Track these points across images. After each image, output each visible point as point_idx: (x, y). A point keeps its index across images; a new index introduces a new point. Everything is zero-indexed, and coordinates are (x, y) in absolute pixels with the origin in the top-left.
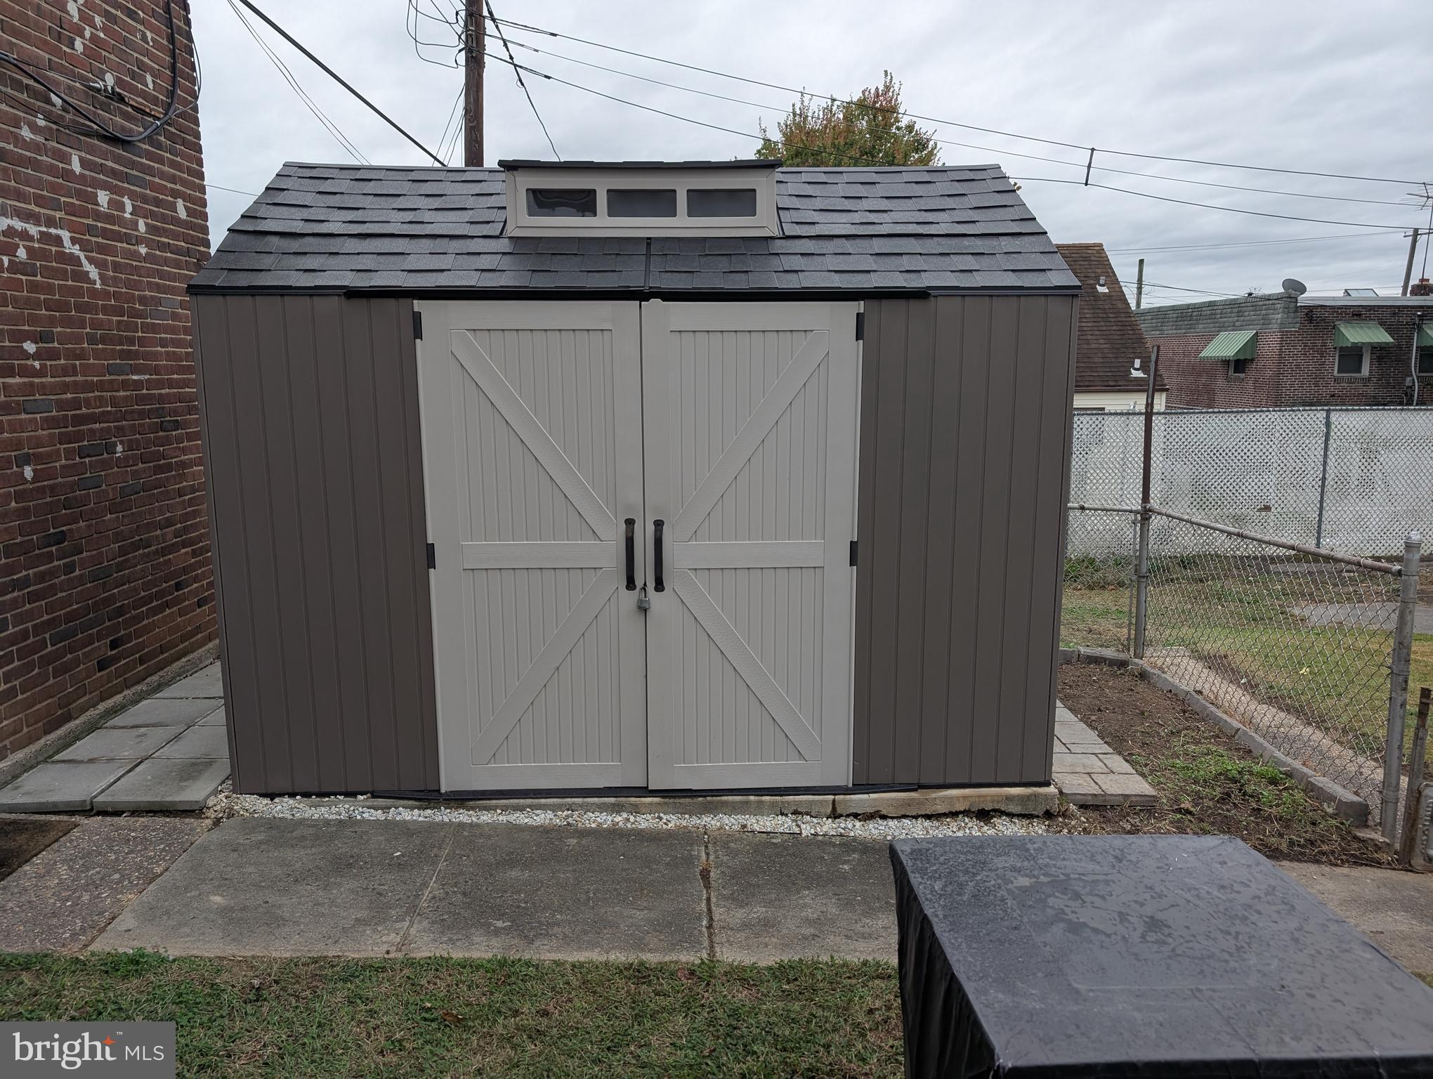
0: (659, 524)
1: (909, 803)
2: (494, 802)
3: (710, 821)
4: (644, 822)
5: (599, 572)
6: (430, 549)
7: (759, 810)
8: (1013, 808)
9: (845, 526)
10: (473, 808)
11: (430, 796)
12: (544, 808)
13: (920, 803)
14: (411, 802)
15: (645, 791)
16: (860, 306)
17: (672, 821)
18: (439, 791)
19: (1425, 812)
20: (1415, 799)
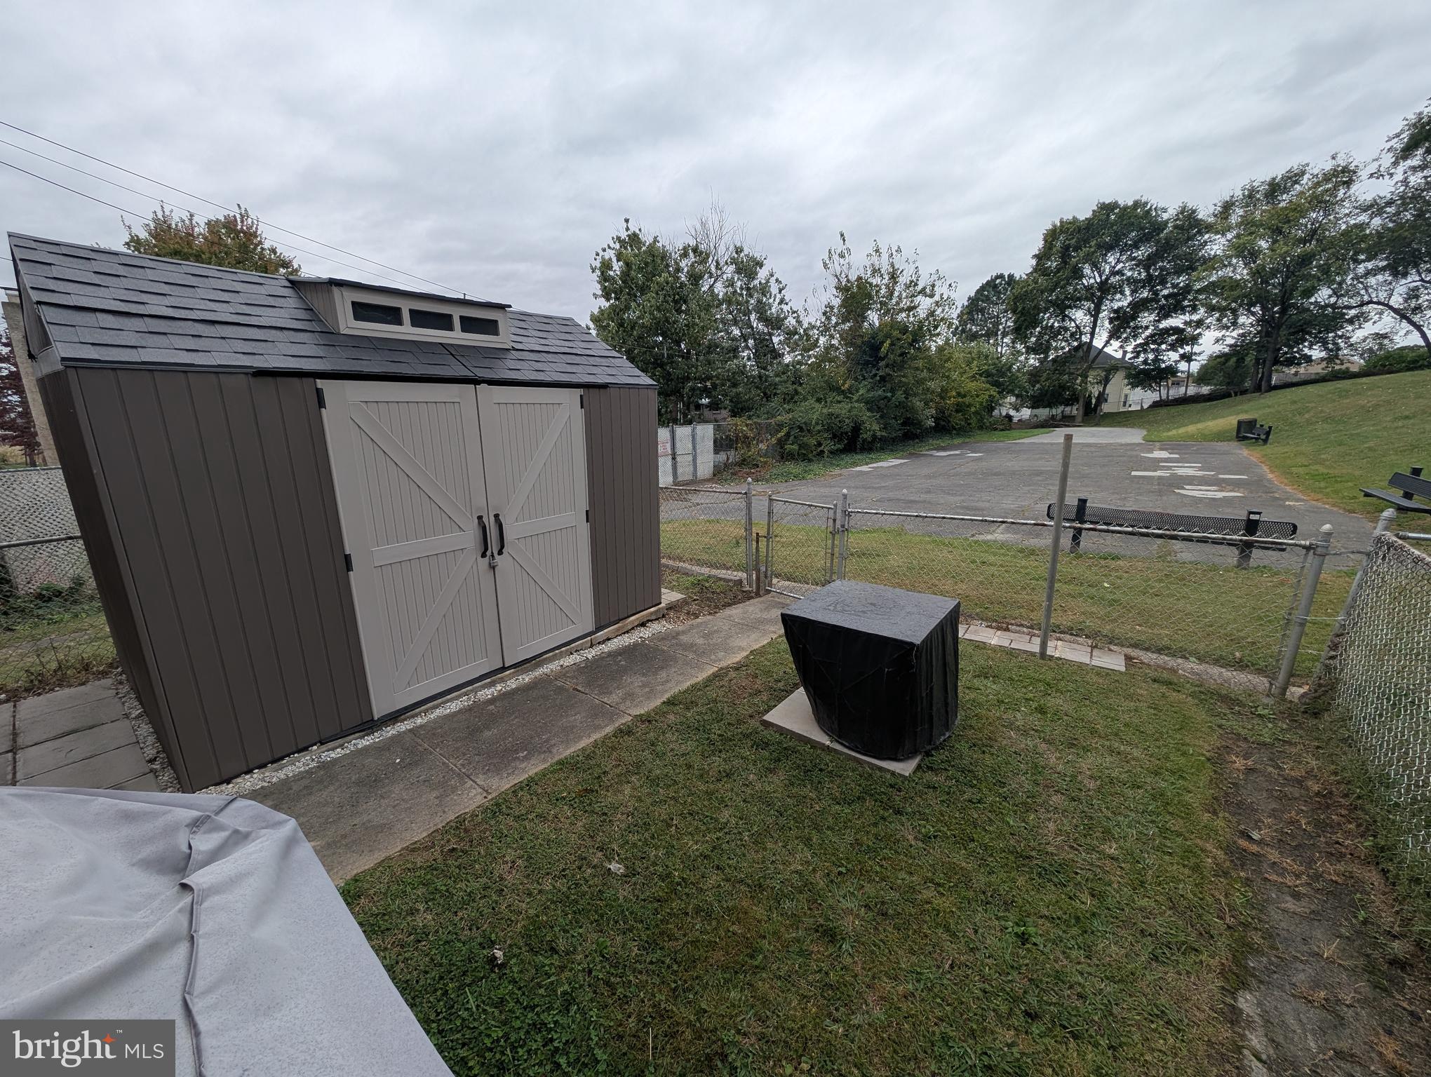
0: (497, 516)
1: (618, 630)
2: (417, 710)
3: (539, 672)
4: (512, 684)
5: (465, 551)
6: (347, 559)
7: (561, 656)
8: (654, 617)
9: (583, 504)
10: (405, 720)
11: (370, 726)
12: (451, 700)
13: (623, 627)
14: (357, 735)
15: (504, 669)
16: (580, 391)
17: (526, 678)
18: (373, 720)
19: (762, 575)
20: (758, 571)
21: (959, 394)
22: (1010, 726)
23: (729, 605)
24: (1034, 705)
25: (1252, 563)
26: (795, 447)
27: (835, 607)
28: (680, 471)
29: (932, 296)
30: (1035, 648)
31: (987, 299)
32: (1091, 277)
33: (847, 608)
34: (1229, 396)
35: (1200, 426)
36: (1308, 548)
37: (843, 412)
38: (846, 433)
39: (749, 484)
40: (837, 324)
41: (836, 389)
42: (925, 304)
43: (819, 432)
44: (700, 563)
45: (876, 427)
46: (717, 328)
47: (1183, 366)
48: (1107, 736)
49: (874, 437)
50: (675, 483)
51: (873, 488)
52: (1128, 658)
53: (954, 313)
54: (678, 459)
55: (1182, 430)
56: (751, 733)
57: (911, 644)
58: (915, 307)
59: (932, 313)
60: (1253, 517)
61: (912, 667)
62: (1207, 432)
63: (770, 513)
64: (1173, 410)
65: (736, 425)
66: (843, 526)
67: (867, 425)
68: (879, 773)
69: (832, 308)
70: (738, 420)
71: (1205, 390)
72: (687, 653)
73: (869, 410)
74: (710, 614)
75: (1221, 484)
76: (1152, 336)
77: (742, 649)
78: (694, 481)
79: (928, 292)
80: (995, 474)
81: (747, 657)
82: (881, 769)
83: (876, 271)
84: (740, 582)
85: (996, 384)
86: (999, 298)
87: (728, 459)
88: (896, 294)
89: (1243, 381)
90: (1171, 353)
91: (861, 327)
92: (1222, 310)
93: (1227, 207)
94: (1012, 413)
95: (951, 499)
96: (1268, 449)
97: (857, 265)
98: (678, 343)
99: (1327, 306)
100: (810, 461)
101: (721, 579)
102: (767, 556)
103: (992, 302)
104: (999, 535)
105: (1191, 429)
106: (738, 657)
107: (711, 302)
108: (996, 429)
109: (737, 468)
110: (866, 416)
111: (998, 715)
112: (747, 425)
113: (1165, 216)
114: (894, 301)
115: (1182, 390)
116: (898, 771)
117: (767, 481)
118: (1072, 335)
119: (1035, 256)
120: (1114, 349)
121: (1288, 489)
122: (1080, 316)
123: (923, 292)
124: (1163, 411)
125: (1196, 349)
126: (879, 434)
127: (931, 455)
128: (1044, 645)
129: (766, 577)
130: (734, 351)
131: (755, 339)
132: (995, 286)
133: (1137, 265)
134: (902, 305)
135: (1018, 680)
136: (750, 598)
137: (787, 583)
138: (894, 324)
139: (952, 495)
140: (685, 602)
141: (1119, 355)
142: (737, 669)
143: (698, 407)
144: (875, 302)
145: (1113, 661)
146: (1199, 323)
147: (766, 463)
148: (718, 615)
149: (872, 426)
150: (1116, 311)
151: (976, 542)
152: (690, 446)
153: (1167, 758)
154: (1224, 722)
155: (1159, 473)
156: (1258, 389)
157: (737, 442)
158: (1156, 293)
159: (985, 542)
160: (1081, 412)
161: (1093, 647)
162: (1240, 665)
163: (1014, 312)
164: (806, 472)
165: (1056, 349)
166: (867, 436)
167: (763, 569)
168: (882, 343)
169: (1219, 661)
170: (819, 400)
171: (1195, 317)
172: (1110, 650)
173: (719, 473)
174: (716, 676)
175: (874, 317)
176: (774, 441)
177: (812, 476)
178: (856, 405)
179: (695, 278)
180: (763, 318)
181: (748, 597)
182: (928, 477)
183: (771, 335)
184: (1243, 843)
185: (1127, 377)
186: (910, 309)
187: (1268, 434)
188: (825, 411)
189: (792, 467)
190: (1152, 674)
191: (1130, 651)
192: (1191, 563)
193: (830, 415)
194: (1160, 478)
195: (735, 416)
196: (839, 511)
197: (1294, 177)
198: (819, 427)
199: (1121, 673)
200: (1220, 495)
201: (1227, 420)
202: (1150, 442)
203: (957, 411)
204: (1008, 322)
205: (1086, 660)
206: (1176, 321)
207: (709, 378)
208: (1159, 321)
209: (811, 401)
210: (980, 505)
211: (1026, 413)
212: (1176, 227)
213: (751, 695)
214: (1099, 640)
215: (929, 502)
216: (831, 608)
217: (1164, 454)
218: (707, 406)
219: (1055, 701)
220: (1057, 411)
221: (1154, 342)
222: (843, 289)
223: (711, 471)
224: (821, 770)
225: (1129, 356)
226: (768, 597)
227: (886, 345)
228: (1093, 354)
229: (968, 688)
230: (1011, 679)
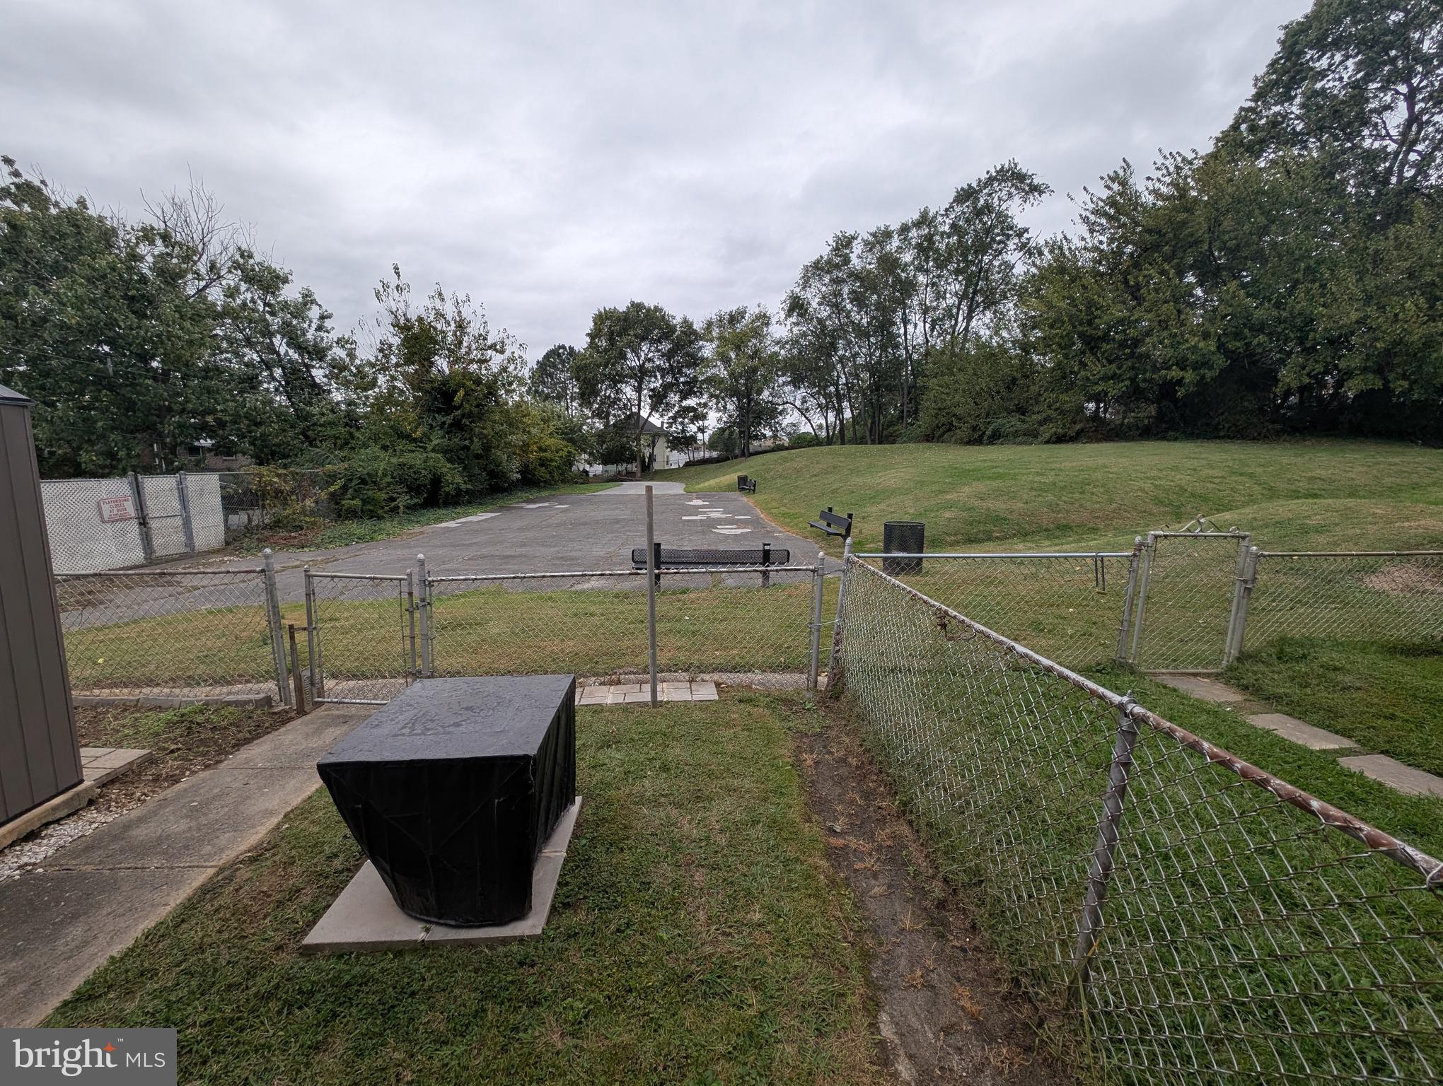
8: (63, 813)
19: (306, 683)
20: (298, 679)
21: (541, 449)
22: (642, 800)
23: (247, 741)
24: (657, 764)
25: (771, 582)
26: (357, 502)
27: (413, 729)
28: (157, 542)
29: (502, 352)
30: (647, 697)
31: (554, 366)
32: (632, 361)
33: (430, 725)
34: (727, 459)
35: (717, 480)
36: (813, 571)
37: (418, 462)
38: (425, 486)
39: (267, 557)
40: (397, 365)
41: (408, 437)
42: (497, 360)
43: (389, 484)
44: (191, 681)
45: (459, 480)
46: (219, 348)
47: (700, 436)
48: (722, 774)
49: (459, 491)
50: (151, 560)
51: (464, 545)
52: (718, 685)
53: (526, 373)
54: (153, 524)
55: (707, 484)
56: (277, 987)
57: (526, 757)
58: (486, 361)
59: (505, 369)
60: (767, 548)
61: (530, 787)
62: (721, 485)
63: (309, 595)
64: (699, 468)
65: (261, 476)
66: (423, 600)
67: (449, 477)
68: (501, 949)
69: (390, 346)
70: (264, 470)
71: (715, 454)
72: (146, 862)
73: (449, 461)
74: (207, 767)
75: (739, 523)
76: (678, 412)
77: (270, 813)
78: (190, 555)
79: (499, 348)
80: (585, 524)
81: (278, 827)
82: (504, 941)
83: (440, 315)
84: (268, 701)
85: (571, 441)
86: (564, 366)
87: (250, 520)
88: (465, 344)
89: (734, 450)
90: (691, 425)
91: (428, 372)
92: (717, 397)
93: (710, 324)
94: (587, 468)
95: (546, 550)
96: (757, 496)
97: (417, 306)
98: (145, 358)
99: (768, 402)
100: (380, 518)
101: (229, 703)
102: (311, 652)
103: (558, 369)
104: (594, 583)
105: (712, 482)
106: (258, 834)
107: (202, 313)
108: (576, 483)
109: (267, 533)
110: (445, 467)
111: (627, 791)
112: (279, 476)
113: (674, 322)
114: (463, 350)
115: (701, 454)
116: (527, 932)
117: (318, 546)
118: (625, 405)
119: (588, 335)
120: (656, 420)
121: (773, 524)
122: (628, 391)
123: (493, 347)
124: (693, 469)
125: (706, 423)
126: (463, 487)
127: (522, 508)
128: (654, 692)
129: (312, 684)
130: (251, 382)
131: (283, 368)
132: (559, 355)
133: (662, 356)
134: (472, 356)
135: (639, 739)
136: (285, 722)
137: (352, 683)
138: (466, 374)
139: (547, 546)
140: (150, 761)
141: (659, 425)
142: (253, 860)
143: (194, 450)
144: (442, 348)
145: (707, 693)
146: (705, 405)
147: (314, 523)
148: (222, 766)
149: (454, 477)
150: (652, 390)
151: (576, 592)
152: (176, 504)
153: (767, 778)
154: (790, 724)
155: (699, 517)
156: (743, 455)
157: (264, 497)
158: (676, 379)
159: (583, 592)
160: (639, 469)
161: (691, 681)
162: (785, 668)
163: (578, 380)
164: (375, 532)
165: (614, 416)
166: (450, 489)
167: (306, 674)
168: (455, 392)
169: (774, 669)
170: (385, 448)
171: (703, 401)
172: (703, 680)
173: (234, 541)
174: (207, 891)
175: (442, 364)
176: (324, 495)
177: (384, 536)
178: (433, 455)
179: (170, 277)
180: (295, 341)
181: (283, 719)
182: (521, 529)
183: (308, 367)
184: (834, 841)
185: (668, 441)
186: (482, 361)
187: (754, 486)
188: (394, 460)
189: (354, 527)
190: (738, 695)
191: (716, 676)
192: (735, 588)
193: (402, 465)
194: (701, 520)
195: (261, 464)
196: (415, 579)
197: (741, 313)
198: (389, 479)
199: (716, 702)
200: (739, 531)
201: (731, 477)
202: (689, 493)
203: (541, 465)
204: (574, 388)
205: (688, 697)
206: (691, 402)
207: (212, 412)
208: (681, 401)
209: (374, 449)
210: (574, 554)
211: (597, 469)
212: (682, 332)
213: (279, 904)
214: (694, 671)
215: (525, 556)
216: (406, 731)
217: (699, 502)
218: (209, 450)
219: (676, 752)
220: (622, 467)
221: (681, 416)
222: (403, 327)
223: (222, 537)
224: (413, 994)
225: (665, 425)
226: (320, 712)
227: (461, 393)
228: (641, 423)
229: (594, 767)
230: (632, 740)
